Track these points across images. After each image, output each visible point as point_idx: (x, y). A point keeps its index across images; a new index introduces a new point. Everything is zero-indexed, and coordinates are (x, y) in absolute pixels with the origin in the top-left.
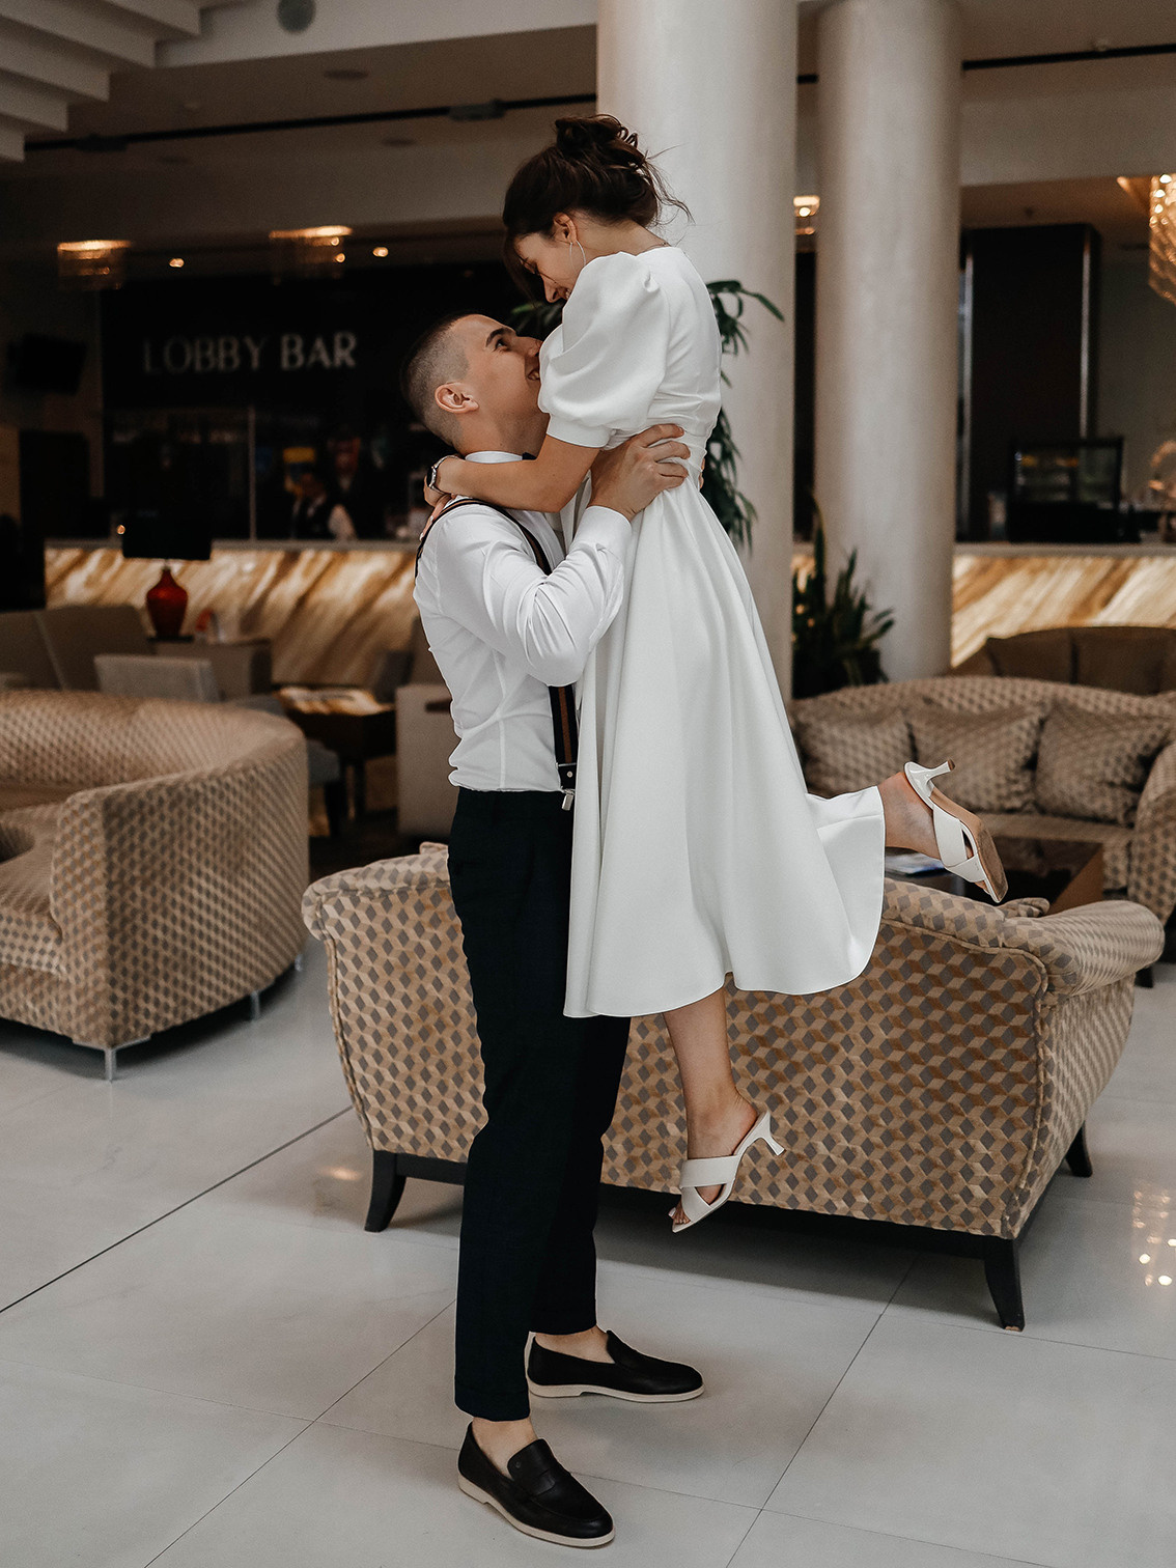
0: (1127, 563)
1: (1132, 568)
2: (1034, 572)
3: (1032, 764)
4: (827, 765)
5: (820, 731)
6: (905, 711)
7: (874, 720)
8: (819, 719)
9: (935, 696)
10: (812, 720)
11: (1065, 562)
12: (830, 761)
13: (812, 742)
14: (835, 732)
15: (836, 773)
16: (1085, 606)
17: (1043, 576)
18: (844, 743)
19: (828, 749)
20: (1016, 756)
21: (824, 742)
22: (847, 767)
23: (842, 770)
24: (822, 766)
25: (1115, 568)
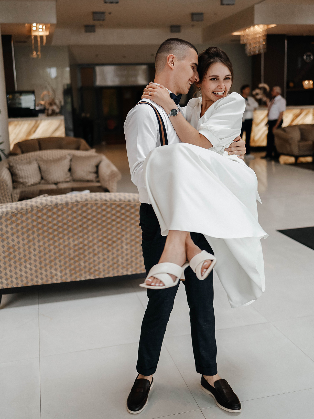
0: (39, 122)
1: (40, 123)
2: (16, 125)
3: (70, 170)
4: (19, 176)
5: (17, 167)
6: (36, 160)
7: (30, 163)
8: (16, 164)
9: (41, 155)
10: (14, 165)
11: (23, 122)
12: (21, 175)
13: (14, 171)
14: (21, 167)
15: (22, 177)
16: (29, 133)
17: (18, 126)
18: (23, 170)
19: (20, 172)
20: (67, 168)
21: (18, 170)
22: (25, 176)
23: (23, 176)
24: (18, 176)
25: (36, 123)
